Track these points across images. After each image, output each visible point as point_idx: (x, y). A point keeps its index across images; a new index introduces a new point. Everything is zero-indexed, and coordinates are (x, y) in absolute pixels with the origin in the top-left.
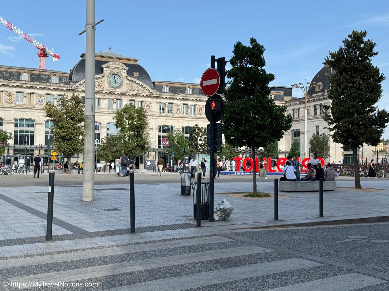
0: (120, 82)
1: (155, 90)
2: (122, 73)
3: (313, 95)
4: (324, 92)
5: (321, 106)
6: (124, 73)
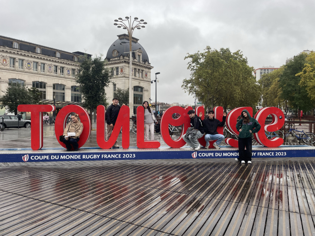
3: (111, 60)
4: (120, 57)
5: (117, 68)
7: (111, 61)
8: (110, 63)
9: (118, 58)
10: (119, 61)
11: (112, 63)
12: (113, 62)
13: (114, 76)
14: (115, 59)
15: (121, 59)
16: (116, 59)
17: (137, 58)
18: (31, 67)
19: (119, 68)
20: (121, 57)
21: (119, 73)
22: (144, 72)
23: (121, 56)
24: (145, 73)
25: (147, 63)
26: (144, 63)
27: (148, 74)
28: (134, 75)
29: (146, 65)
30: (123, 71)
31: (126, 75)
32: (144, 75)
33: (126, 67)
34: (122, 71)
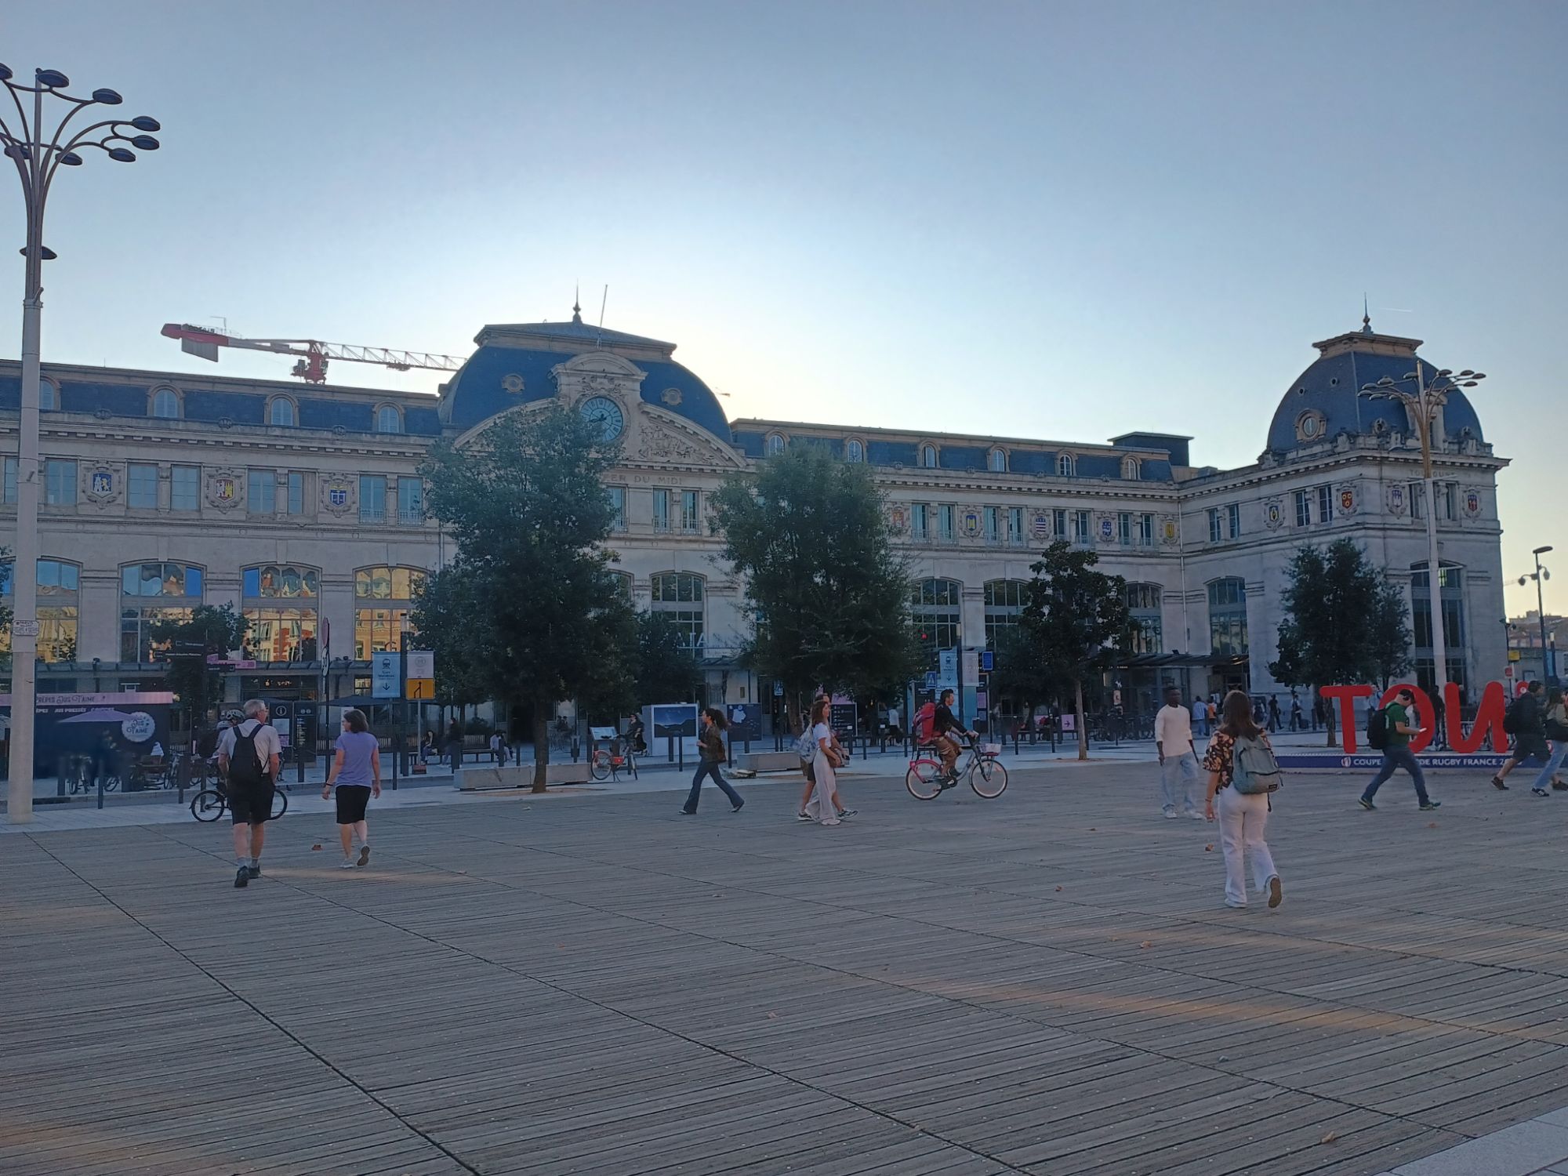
0: (620, 424)
1: (742, 452)
2: (623, 392)
3: (1291, 456)
4: (1334, 441)
5: (1324, 491)
6: (632, 392)
7: (1294, 462)
8: (1287, 473)
9: (1328, 447)
10: (1331, 460)
11: (1297, 471)
12: (1302, 467)
13: (1312, 528)
14: (1308, 452)
15: (1338, 450)
16: (1317, 449)
17: (1419, 433)
19: (1333, 491)
20: (1343, 439)
21: (1335, 513)
22: (1459, 493)
23: (1340, 435)
24: (1466, 496)
25: (1471, 447)
26: (1456, 447)
27: (1484, 496)
28: (1408, 512)
30: (1354, 503)
31: (1368, 519)
32: (1461, 504)
33: (1366, 483)
34: (1347, 502)
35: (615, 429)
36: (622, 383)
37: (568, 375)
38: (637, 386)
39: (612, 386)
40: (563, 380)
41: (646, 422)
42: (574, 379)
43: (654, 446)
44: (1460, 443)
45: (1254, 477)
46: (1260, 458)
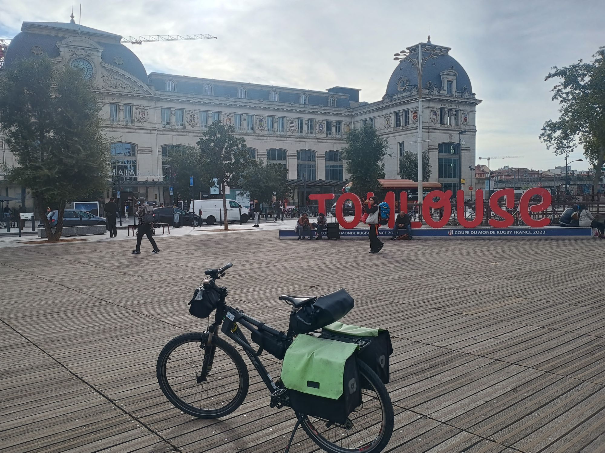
0: (92, 72)
1: (153, 88)
2: (92, 57)
3: (395, 97)
4: (411, 91)
5: (406, 112)
6: (97, 58)
7: (396, 100)
8: (393, 104)
9: (409, 93)
10: (409, 99)
11: (396, 103)
12: (398, 102)
13: (401, 128)
14: (401, 95)
15: (413, 94)
16: (405, 94)
17: (446, 88)
18: (264, 126)
19: (410, 112)
20: (414, 90)
21: (411, 122)
22: (461, 114)
23: (413, 88)
24: (463, 115)
25: (467, 95)
26: (460, 94)
27: (471, 115)
28: (439, 122)
29: (465, 99)
30: (418, 117)
32: (461, 118)
33: (423, 109)
34: (415, 117)
35: (89, 74)
36: (92, 52)
37: (64, 47)
38: (100, 54)
39: (87, 54)
40: (61, 49)
41: (105, 72)
42: (67, 50)
43: (110, 84)
44: (462, 93)
45: (380, 106)
46: (383, 98)
